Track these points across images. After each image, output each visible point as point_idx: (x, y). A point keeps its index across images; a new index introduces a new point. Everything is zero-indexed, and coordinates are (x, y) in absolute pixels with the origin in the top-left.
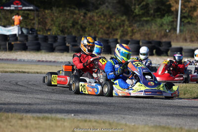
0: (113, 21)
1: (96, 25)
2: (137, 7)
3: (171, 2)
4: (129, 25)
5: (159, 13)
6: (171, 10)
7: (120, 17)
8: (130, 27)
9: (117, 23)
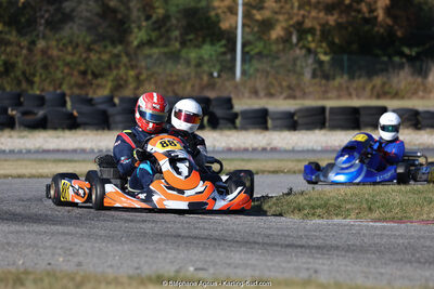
0: (94, 57)
1: (57, 68)
2: (144, 24)
3: (220, 11)
4: (128, 64)
5: (191, 37)
6: (220, 28)
7: (110, 48)
8: (133, 67)
9: (103, 61)
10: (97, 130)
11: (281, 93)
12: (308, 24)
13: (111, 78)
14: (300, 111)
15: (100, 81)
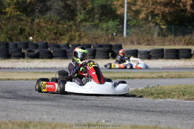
0: (60, 26)
1: (44, 31)
2: (83, 11)
3: (116, 6)
4: (76, 30)
5: (104, 17)
6: (117, 14)
7: (67, 22)
8: (78, 31)
9: (64, 28)
10: (62, 59)
11: (144, 43)
12: (156, 12)
13: (68, 36)
14: (152, 51)
15: (63, 37)
